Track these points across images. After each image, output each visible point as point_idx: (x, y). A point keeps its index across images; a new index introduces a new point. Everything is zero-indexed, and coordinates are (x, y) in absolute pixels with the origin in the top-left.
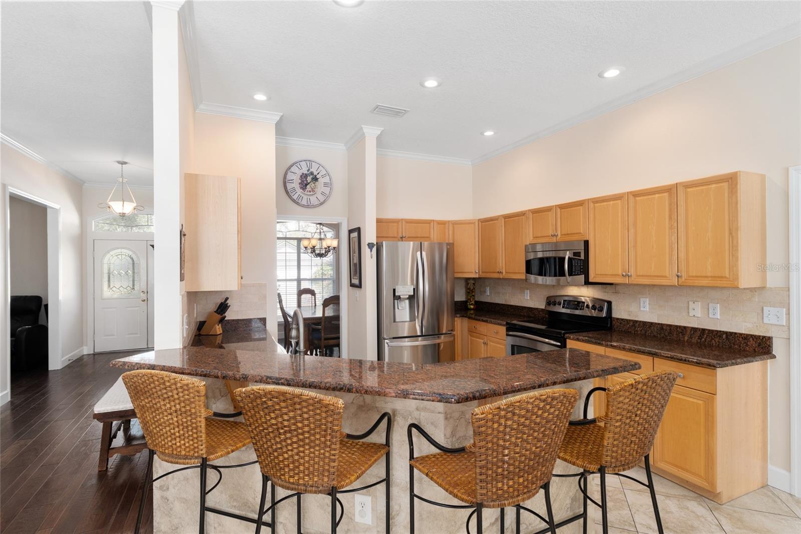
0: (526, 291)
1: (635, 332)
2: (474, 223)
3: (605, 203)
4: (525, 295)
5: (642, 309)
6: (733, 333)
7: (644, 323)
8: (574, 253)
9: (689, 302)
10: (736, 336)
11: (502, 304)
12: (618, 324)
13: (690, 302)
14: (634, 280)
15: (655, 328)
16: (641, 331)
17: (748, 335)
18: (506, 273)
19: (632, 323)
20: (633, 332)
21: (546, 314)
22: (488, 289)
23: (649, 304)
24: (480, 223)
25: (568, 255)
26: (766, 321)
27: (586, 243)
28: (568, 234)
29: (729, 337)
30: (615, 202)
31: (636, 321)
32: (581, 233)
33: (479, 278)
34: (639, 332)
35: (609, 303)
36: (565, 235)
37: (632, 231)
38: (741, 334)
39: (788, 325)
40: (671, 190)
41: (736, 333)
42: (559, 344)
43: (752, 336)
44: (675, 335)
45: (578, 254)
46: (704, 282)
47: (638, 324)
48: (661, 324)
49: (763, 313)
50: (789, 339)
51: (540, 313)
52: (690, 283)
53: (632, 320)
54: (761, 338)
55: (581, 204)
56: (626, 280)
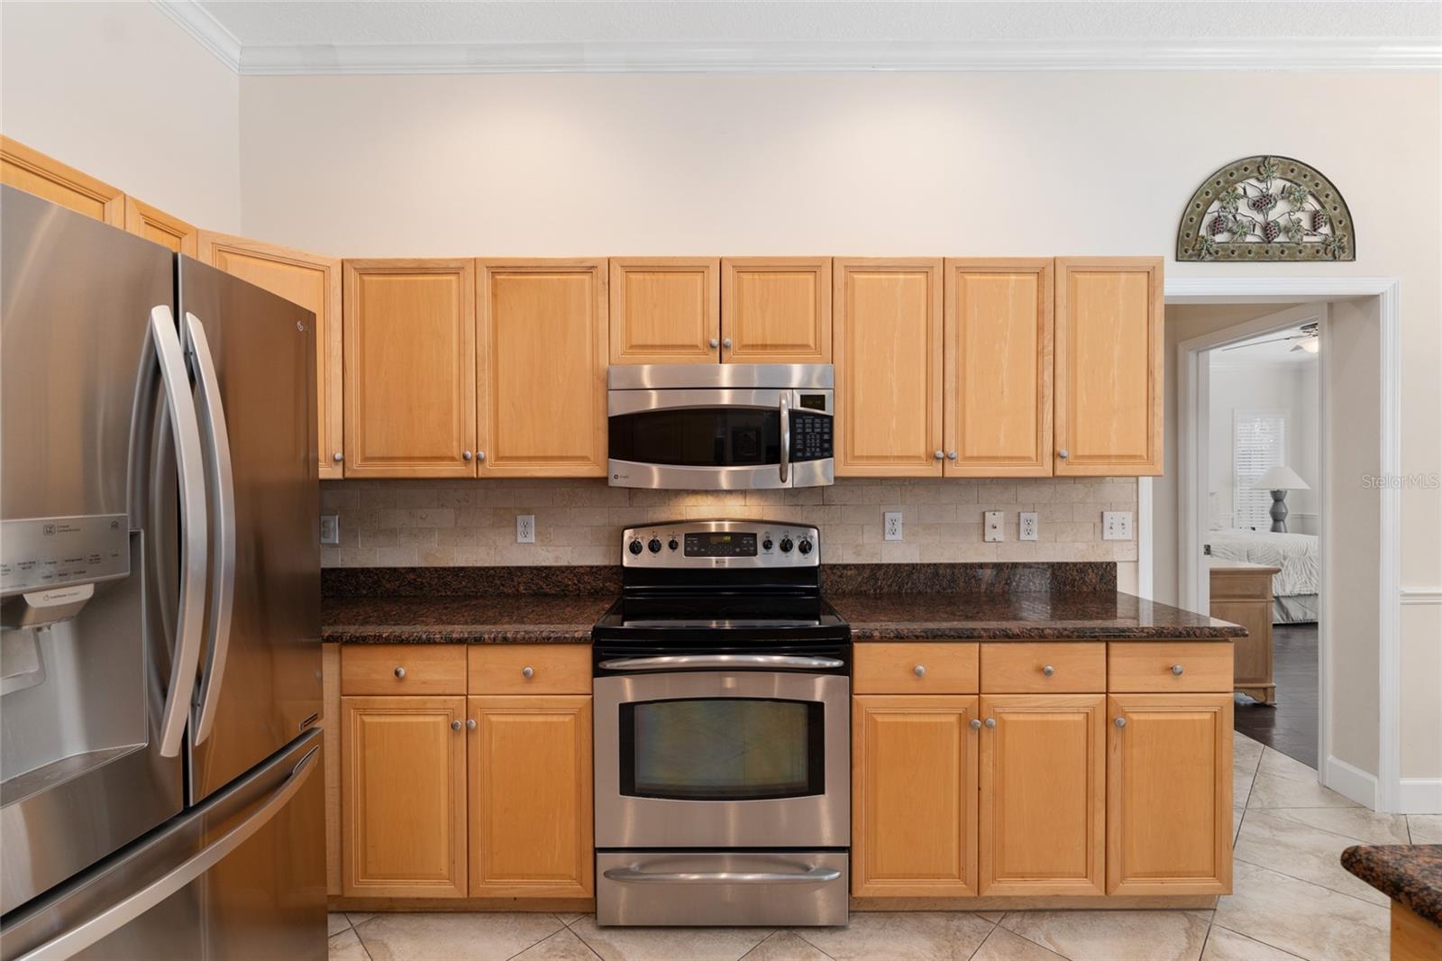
0: (520, 518)
1: (875, 590)
2: (324, 271)
3: (883, 276)
4: (520, 529)
5: (888, 537)
6: (1062, 563)
7: (898, 567)
8: (803, 397)
9: (984, 513)
10: (1068, 568)
11: (413, 570)
12: (836, 578)
13: (987, 514)
14: (953, 468)
15: (922, 577)
16: (890, 586)
17: (1085, 564)
18: (499, 458)
19: (868, 571)
20: (872, 591)
21: (605, 580)
22: (334, 522)
23: (903, 524)
24: (352, 277)
26: (1107, 535)
27: (837, 373)
28: (764, 346)
29: (1056, 572)
30: (909, 277)
31: (879, 566)
32: (807, 346)
33: (345, 482)
34: (885, 590)
36: (753, 346)
38: (1075, 564)
39: (1135, 539)
40: (1042, 271)
41: (1067, 564)
42: (836, 663)
43: (1090, 564)
44: (962, 584)
45: (826, 407)
46: (1099, 466)
47: (882, 572)
48: (935, 564)
49: (1102, 522)
50: (1137, 561)
51: (586, 578)
52: (1077, 470)
53: (869, 565)
54: (1104, 566)
55: (810, 268)
56: (934, 470)
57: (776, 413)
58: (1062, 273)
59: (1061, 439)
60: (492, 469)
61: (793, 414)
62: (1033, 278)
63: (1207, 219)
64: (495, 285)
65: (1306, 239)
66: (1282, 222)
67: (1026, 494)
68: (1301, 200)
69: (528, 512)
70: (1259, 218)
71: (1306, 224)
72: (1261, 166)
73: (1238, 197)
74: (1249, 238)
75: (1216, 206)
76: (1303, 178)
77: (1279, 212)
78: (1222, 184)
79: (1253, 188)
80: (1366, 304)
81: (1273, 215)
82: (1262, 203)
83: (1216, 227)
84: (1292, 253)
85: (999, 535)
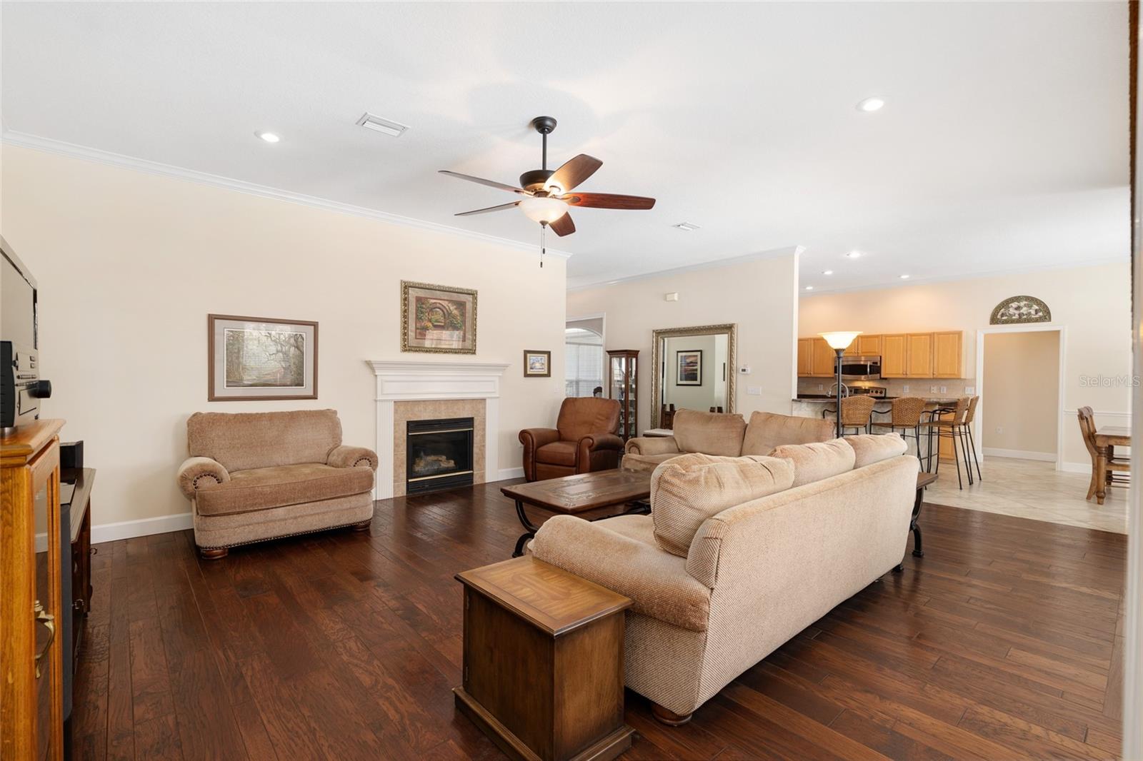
3: (894, 337)
4: (819, 387)
5: (904, 391)
8: (873, 362)
13: (931, 387)
14: (909, 376)
23: (910, 389)
25: (869, 364)
26: (966, 393)
27: (881, 357)
28: (867, 352)
30: (899, 337)
32: (875, 351)
35: (885, 389)
36: (864, 352)
37: (909, 352)
40: (931, 335)
45: (876, 363)
46: (945, 377)
52: (939, 377)
55: (877, 336)
56: (904, 376)
57: (866, 366)
58: (936, 335)
59: (935, 370)
60: (813, 375)
61: (870, 366)
62: (928, 337)
63: (1000, 314)
64: (814, 343)
65: (1033, 317)
66: (1025, 313)
67: (943, 382)
68: (1032, 306)
69: (821, 384)
70: (1017, 312)
71: (1033, 312)
72: (1017, 299)
73: (1009, 308)
74: (1014, 318)
75: (1003, 310)
76: (1031, 300)
77: (1024, 310)
78: (1006, 304)
79: (1014, 305)
80: (1058, 333)
81: (1021, 311)
82: (1018, 308)
83: (1002, 315)
84: (1029, 320)
85: (935, 392)
